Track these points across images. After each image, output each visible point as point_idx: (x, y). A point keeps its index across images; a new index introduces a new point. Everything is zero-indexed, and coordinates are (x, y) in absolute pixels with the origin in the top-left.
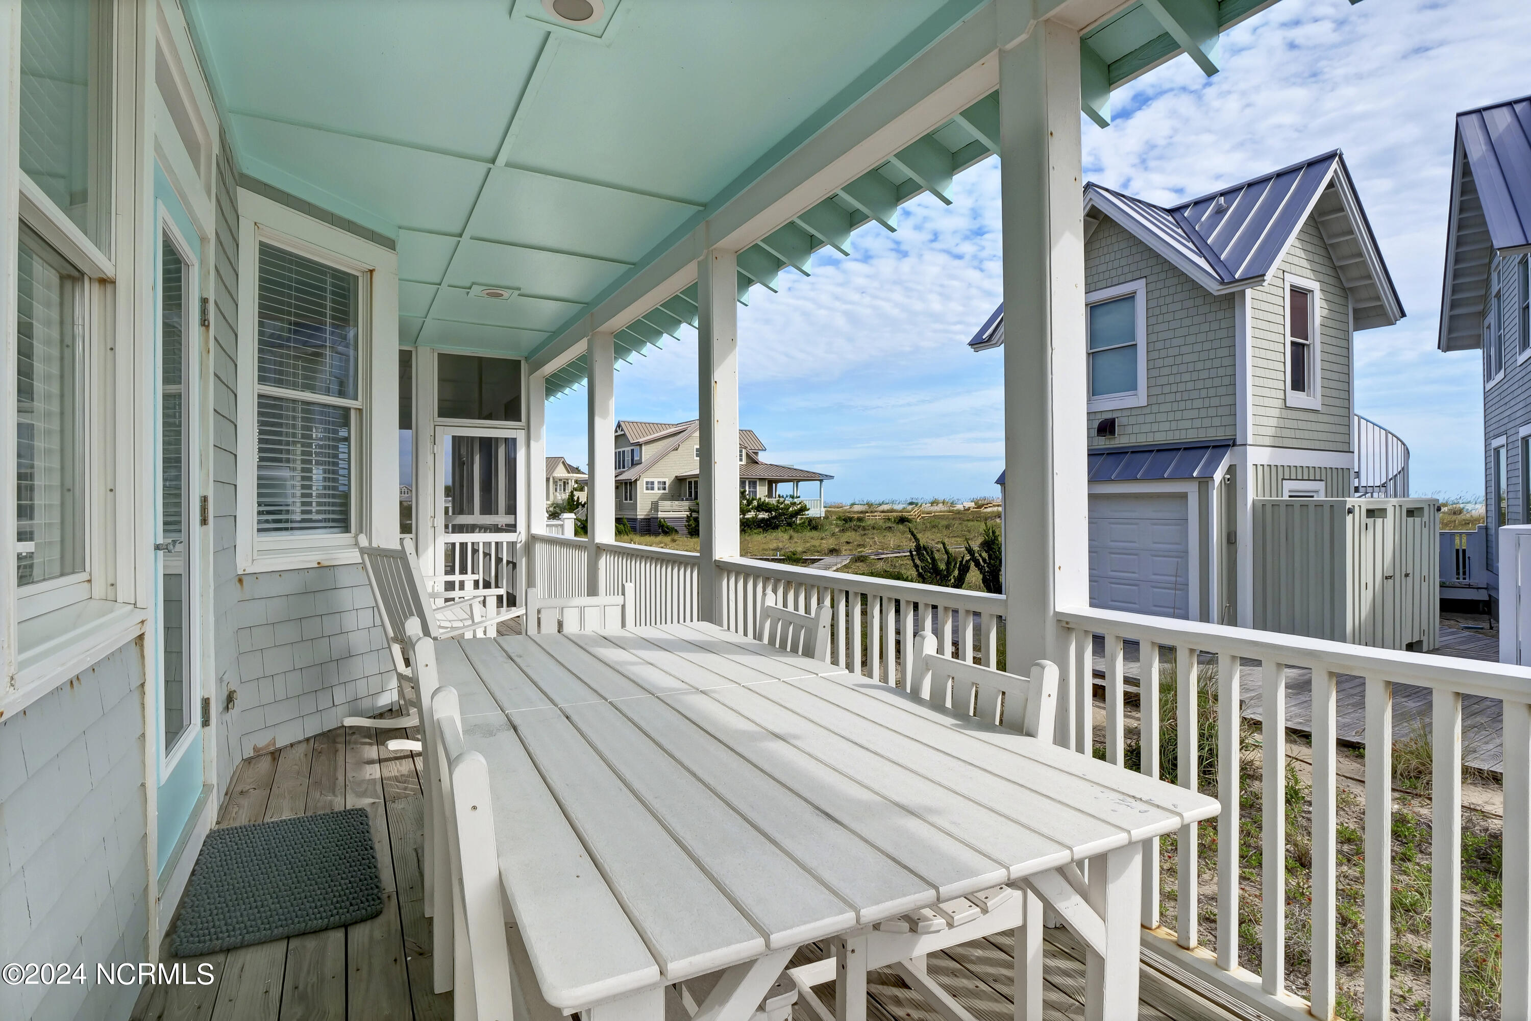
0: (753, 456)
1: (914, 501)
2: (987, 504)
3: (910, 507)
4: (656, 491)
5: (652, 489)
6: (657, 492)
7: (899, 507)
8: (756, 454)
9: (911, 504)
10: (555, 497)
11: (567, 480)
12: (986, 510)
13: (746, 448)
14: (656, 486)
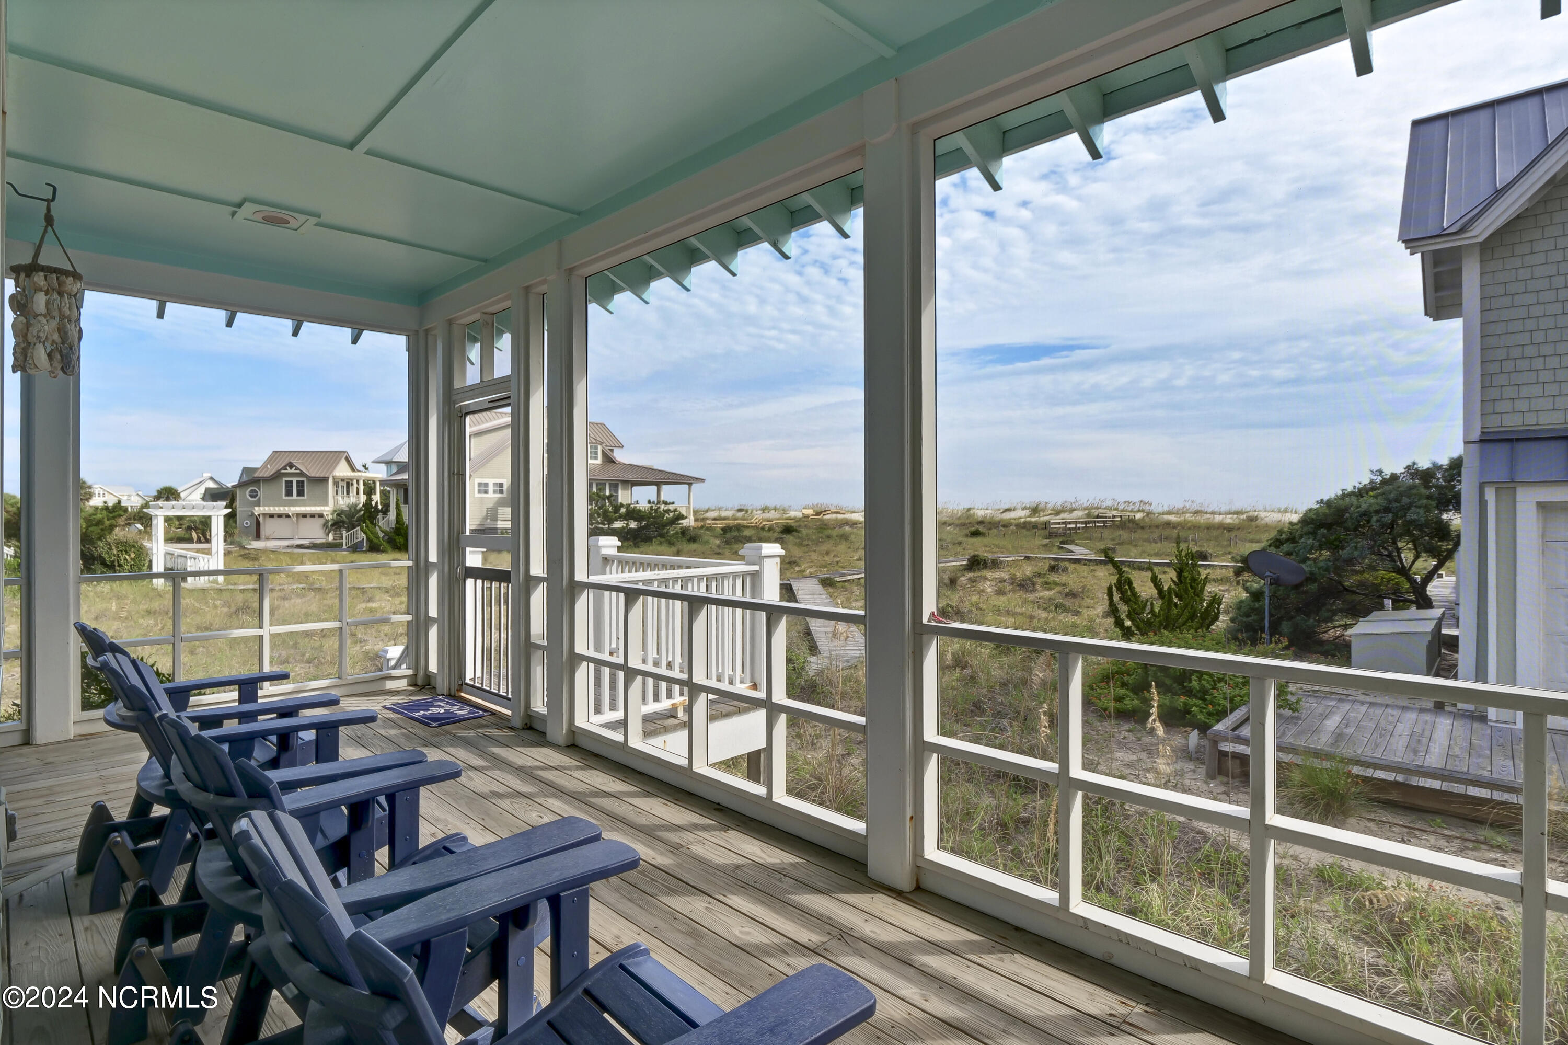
0: (609, 453)
1: (742, 507)
2: (825, 511)
3: (740, 514)
4: (491, 494)
5: (486, 492)
6: (492, 496)
7: (729, 514)
8: (612, 450)
9: (740, 510)
10: (336, 502)
11: (352, 480)
12: (825, 517)
13: (601, 444)
14: (491, 488)
